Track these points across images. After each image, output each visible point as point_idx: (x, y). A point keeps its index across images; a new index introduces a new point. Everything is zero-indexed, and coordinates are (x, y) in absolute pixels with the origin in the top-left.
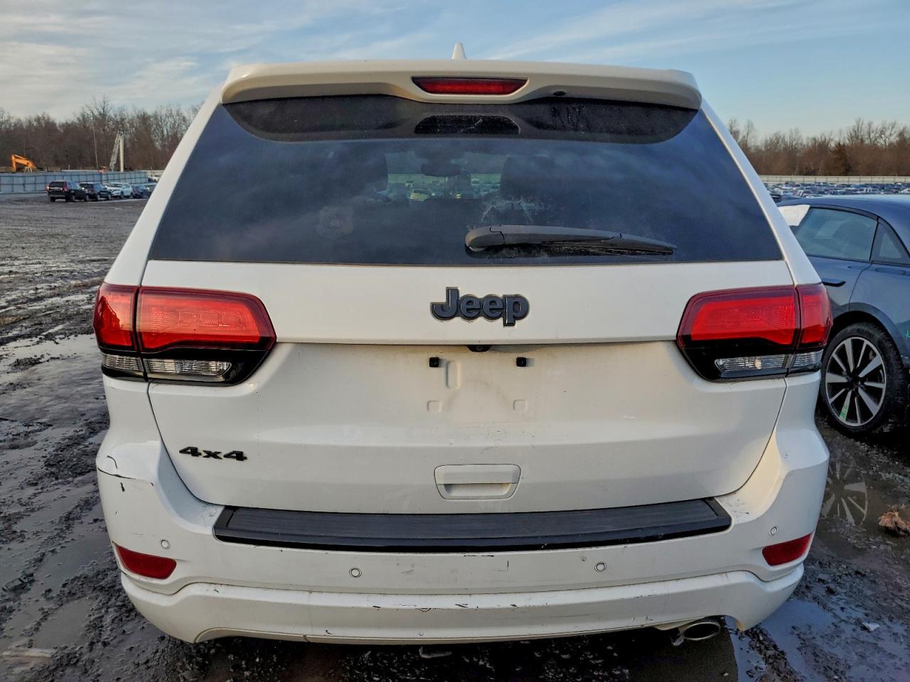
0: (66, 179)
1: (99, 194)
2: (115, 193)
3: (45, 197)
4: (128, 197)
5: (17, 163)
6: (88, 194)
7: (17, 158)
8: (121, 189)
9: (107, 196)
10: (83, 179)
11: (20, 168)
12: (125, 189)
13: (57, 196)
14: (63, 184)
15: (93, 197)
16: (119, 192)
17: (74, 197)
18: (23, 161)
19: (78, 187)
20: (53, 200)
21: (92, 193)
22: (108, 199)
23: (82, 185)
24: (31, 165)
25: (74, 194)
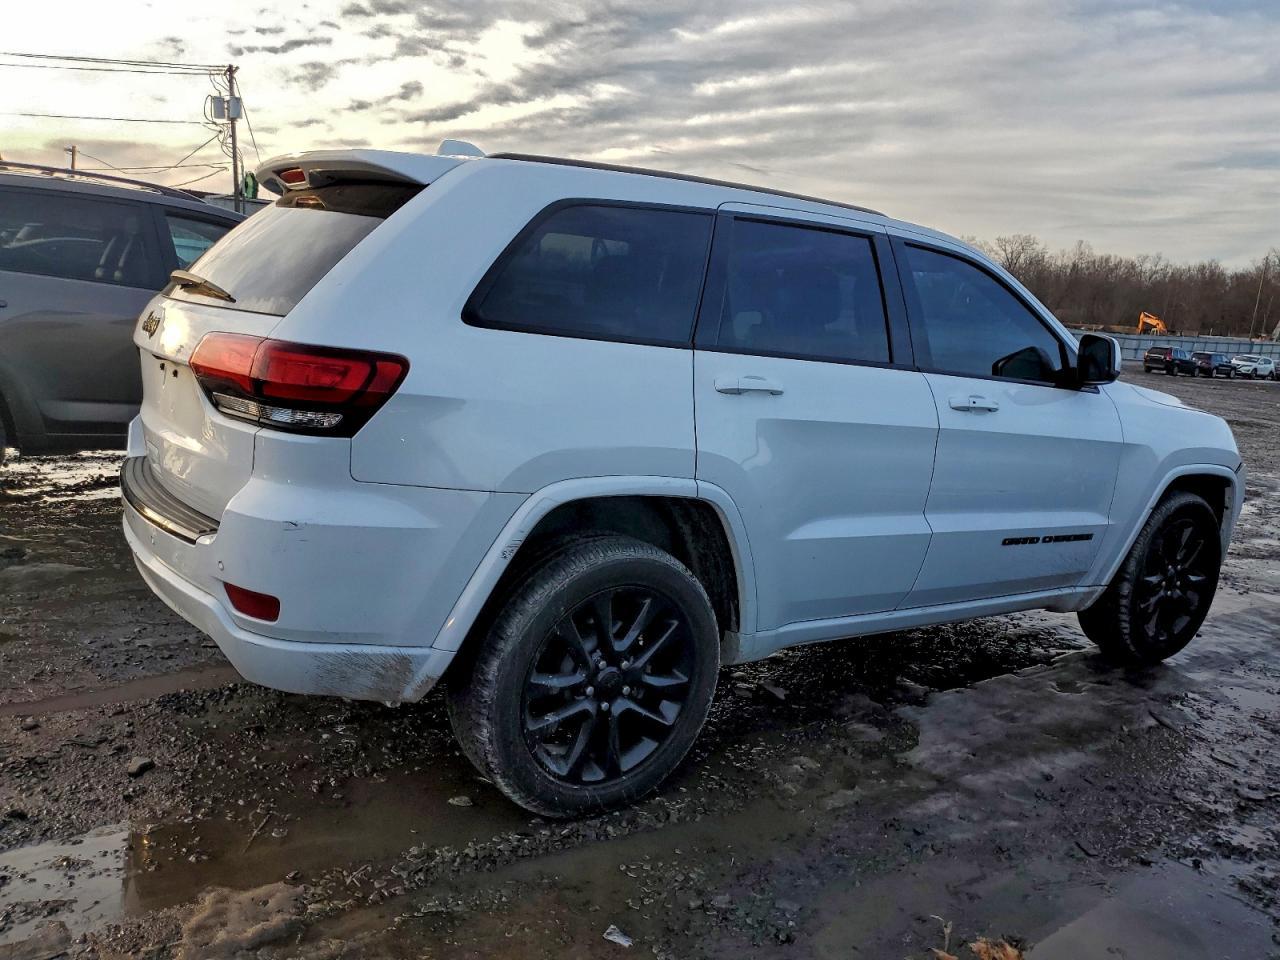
0: (1175, 346)
1: (1216, 368)
2: (1243, 370)
3: (1140, 366)
4: (1263, 377)
5: (1144, 323)
6: (1199, 367)
7: (1147, 316)
8: (1254, 365)
9: (1229, 371)
10: (1198, 348)
11: (1147, 329)
12: (1262, 366)
13: (1155, 366)
14: (1168, 351)
15: (1207, 372)
16: (1251, 369)
17: (1176, 369)
18: (1153, 321)
19: (1188, 357)
20: (1148, 370)
21: (1206, 366)
22: (1229, 377)
23: (1196, 355)
24: (1161, 326)
25: (1178, 365)
